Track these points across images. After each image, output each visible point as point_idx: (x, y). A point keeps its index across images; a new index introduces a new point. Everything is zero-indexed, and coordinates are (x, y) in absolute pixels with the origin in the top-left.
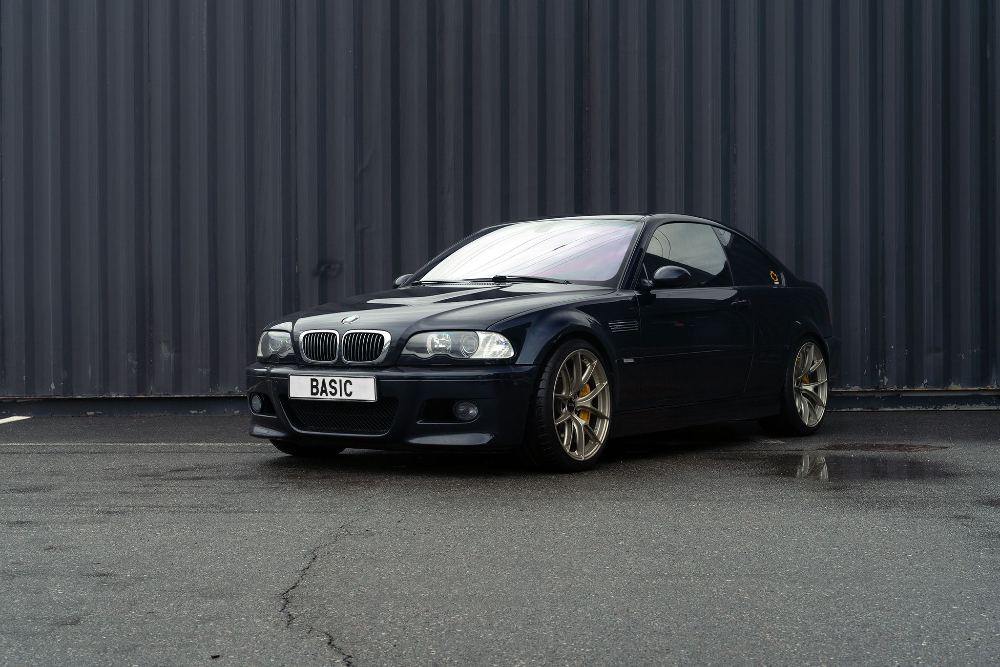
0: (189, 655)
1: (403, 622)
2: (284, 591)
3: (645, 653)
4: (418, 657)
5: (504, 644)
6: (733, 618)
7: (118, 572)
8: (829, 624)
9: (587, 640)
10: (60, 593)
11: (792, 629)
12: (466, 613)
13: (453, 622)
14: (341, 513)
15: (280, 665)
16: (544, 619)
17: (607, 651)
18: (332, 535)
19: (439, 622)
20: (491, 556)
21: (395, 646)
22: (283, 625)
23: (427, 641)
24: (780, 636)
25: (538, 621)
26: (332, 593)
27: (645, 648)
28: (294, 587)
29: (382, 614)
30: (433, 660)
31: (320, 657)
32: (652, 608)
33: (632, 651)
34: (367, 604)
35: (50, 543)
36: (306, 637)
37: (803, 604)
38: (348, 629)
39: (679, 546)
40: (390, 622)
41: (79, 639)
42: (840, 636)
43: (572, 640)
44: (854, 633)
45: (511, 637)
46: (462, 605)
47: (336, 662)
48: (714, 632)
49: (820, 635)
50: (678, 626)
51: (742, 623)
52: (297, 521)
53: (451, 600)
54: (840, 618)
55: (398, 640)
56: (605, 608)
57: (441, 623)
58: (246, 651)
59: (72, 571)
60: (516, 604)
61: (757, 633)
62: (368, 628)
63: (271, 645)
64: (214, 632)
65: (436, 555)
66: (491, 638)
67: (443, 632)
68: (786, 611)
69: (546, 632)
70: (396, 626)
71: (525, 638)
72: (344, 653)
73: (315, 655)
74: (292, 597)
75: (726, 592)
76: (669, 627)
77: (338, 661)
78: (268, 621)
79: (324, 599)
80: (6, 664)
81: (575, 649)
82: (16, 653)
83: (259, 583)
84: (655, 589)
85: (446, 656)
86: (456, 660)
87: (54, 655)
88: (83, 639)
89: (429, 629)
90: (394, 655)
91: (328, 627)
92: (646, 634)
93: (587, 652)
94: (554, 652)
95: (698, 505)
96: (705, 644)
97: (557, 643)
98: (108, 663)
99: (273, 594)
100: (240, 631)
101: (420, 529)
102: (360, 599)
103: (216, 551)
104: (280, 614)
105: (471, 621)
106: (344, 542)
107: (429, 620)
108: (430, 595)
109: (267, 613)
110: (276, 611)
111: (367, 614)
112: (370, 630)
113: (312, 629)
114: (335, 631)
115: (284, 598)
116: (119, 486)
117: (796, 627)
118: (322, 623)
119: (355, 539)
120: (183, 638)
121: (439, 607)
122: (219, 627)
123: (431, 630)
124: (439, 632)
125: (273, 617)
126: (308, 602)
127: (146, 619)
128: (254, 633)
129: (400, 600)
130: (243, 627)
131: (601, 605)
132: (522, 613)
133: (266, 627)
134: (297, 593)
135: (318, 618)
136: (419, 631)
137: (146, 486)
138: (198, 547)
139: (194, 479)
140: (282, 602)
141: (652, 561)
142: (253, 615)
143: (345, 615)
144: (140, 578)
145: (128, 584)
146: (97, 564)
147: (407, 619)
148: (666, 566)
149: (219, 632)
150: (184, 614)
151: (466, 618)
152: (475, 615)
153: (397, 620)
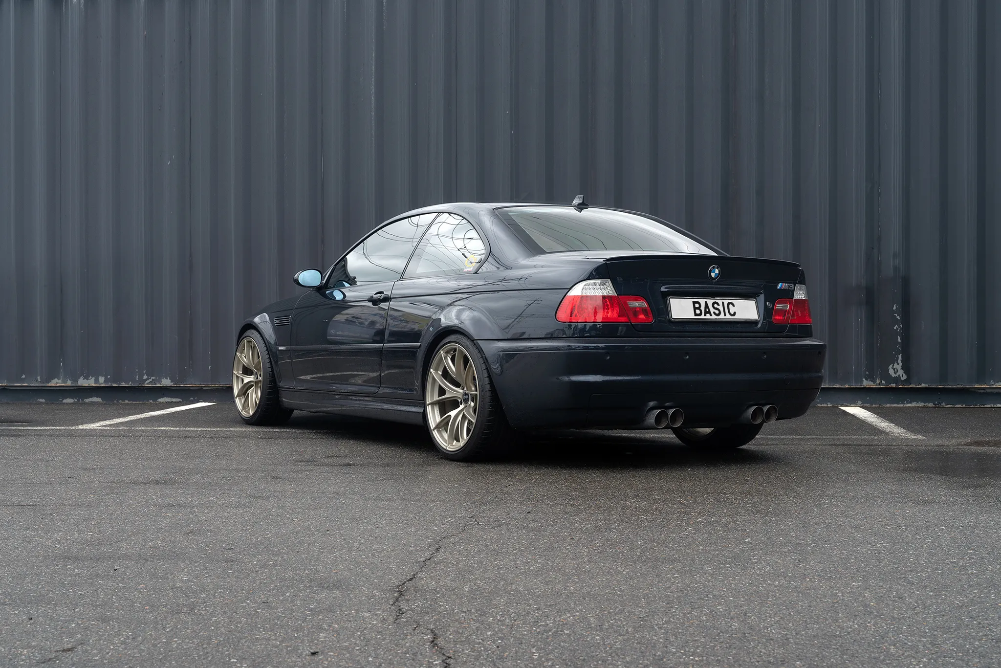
0: (290, 650)
1: (511, 621)
2: (400, 583)
3: (757, 664)
4: (519, 660)
5: (611, 648)
6: (856, 626)
7: (246, 558)
8: (960, 637)
9: (698, 647)
10: (185, 579)
11: (920, 641)
12: (577, 612)
13: (562, 621)
14: (474, 502)
15: (377, 664)
16: (656, 622)
17: (718, 660)
18: (461, 525)
19: (548, 622)
20: (614, 551)
21: (498, 647)
22: (391, 619)
23: (532, 643)
24: (905, 649)
25: (650, 624)
26: (448, 586)
27: (758, 659)
28: (411, 580)
29: (492, 611)
30: (534, 664)
31: (419, 657)
32: (771, 612)
33: (744, 661)
34: (479, 599)
35: (192, 526)
36: (411, 634)
37: (933, 613)
38: (454, 627)
39: (807, 545)
40: (499, 620)
41: (188, 629)
42: (971, 651)
43: (683, 646)
44: (987, 648)
45: (619, 641)
46: (575, 604)
47: (434, 663)
48: (835, 642)
49: (950, 649)
50: (796, 634)
51: (865, 633)
52: (431, 509)
53: (565, 598)
54: (972, 631)
55: (502, 641)
56: (721, 612)
57: (550, 623)
58: (347, 648)
59: (203, 556)
60: (630, 604)
61: (880, 645)
62: (475, 626)
63: (374, 642)
64: (321, 625)
66: (599, 641)
67: (550, 633)
68: (914, 621)
69: (656, 637)
70: (503, 625)
71: (633, 642)
72: (445, 653)
73: (415, 654)
74: (407, 590)
75: (852, 597)
76: (786, 635)
77: (436, 662)
78: (376, 615)
79: (438, 593)
80: (110, 654)
81: (684, 657)
82: (124, 643)
83: (379, 574)
85: (548, 660)
86: (558, 665)
87: (159, 646)
88: (191, 629)
90: (495, 657)
91: (435, 624)
92: (762, 642)
93: (697, 661)
94: (662, 659)
95: (831, 501)
96: (823, 656)
97: (666, 649)
98: (208, 657)
99: (389, 586)
100: (346, 625)
101: (547, 521)
102: (473, 593)
103: (345, 539)
104: (390, 608)
105: (581, 622)
106: (470, 532)
107: (538, 619)
108: (544, 592)
109: (378, 606)
110: (388, 605)
111: (477, 610)
112: (476, 628)
113: (419, 625)
114: (441, 629)
115: (399, 591)
116: (273, 471)
117: (923, 639)
118: (430, 619)
119: (483, 529)
120: (289, 631)
121: (550, 606)
122: (327, 620)
123: (538, 630)
124: (546, 632)
125: (383, 611)
126: (421, 595)
127: (259, 609)
128: (359, 629)
129: (513, 596)
130: (350, 621)
131: (718, 607)
132: (635, 615)
133: (373, 621)
134: (413, 586)
135: (428, 613)
136: (525, 631)
137: (298, 471)
138: (329, 534)
139: (345, 465)
140: (396, 594)
141: (777, 560)
142: (363, 608)
143: (455, 611)
144: (265, 566)
145: (252, 572)
146: (229, 549)
147: (517, 617)
148: (791, 566)
149: (325, 626)
150: (297, 605)
151: (577, 618)
152: (587, 615)
153: (505, 618)
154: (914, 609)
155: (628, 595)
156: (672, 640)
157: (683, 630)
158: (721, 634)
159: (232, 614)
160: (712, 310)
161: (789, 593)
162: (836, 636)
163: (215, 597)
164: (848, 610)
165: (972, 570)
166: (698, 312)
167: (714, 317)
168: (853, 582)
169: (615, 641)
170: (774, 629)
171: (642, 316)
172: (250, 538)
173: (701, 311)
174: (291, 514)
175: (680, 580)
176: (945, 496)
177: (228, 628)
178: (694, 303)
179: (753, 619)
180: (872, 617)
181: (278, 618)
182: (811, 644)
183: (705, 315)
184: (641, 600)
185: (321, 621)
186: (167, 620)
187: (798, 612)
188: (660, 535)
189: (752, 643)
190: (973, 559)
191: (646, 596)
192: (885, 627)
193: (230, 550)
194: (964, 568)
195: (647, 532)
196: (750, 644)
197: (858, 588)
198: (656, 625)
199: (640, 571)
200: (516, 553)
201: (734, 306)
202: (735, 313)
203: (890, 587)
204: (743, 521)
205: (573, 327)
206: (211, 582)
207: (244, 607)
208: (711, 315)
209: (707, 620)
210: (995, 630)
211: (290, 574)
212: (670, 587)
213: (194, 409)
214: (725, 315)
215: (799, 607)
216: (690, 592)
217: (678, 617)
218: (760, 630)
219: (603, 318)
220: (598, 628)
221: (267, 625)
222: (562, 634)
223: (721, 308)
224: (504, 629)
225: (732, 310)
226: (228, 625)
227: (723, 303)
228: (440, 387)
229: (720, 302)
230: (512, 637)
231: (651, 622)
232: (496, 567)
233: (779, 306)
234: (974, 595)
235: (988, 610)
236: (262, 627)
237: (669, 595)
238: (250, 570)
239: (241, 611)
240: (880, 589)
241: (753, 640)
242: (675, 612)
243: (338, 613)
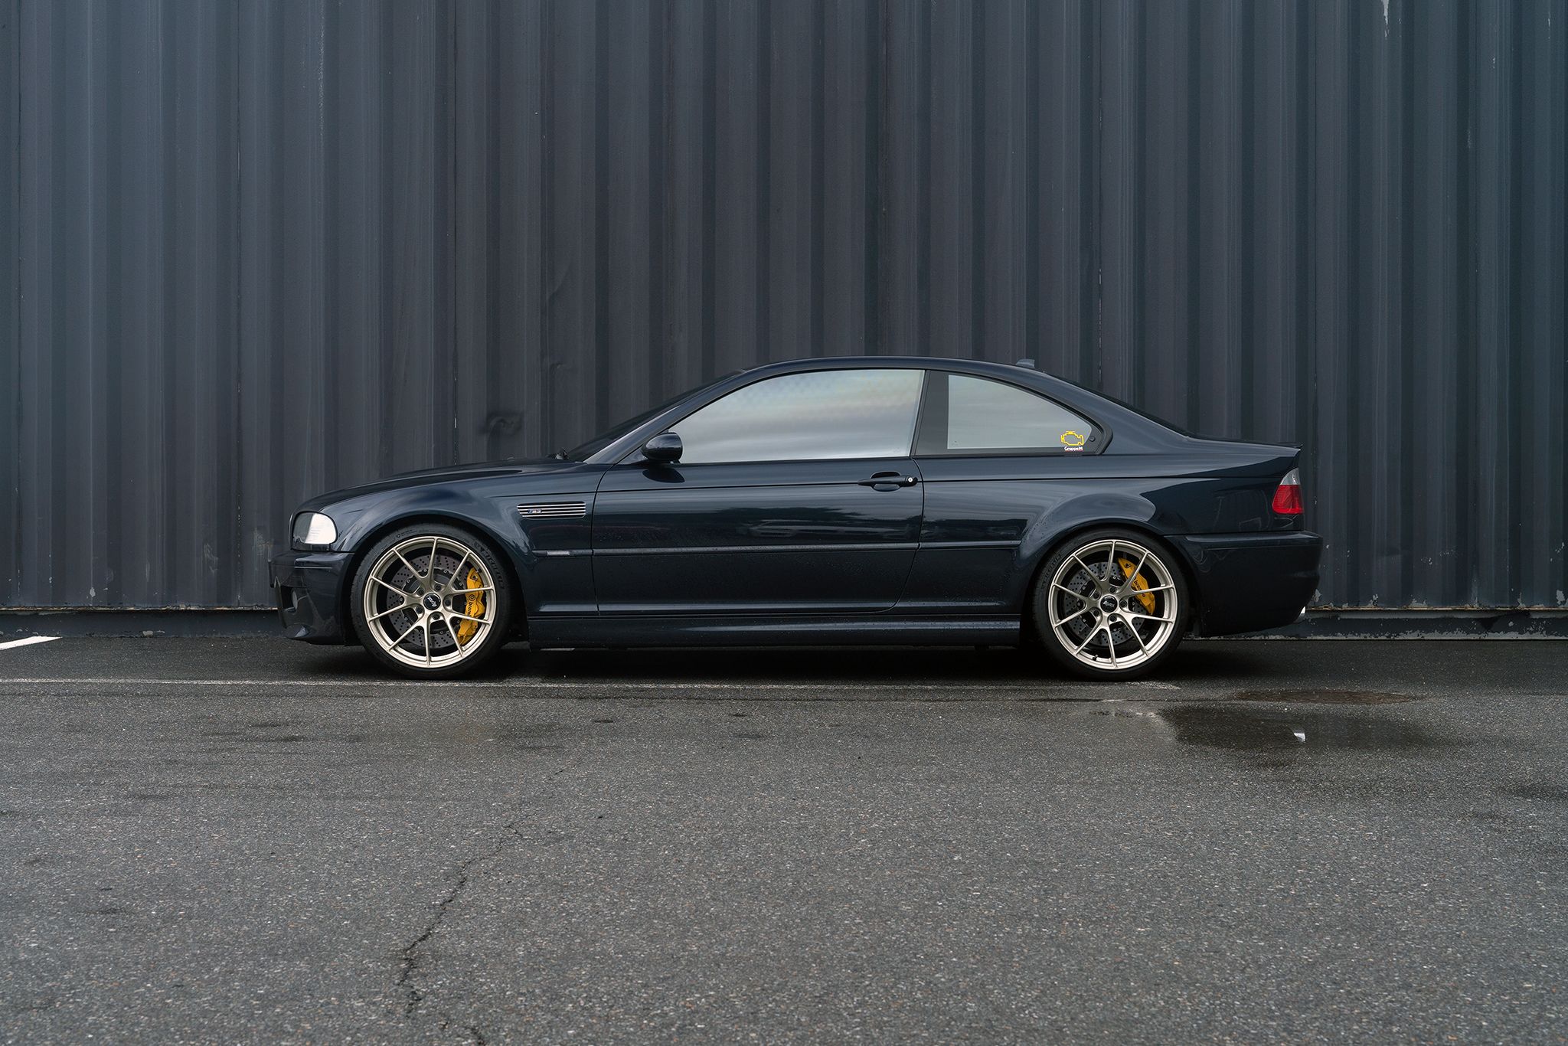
1: (604, 1008)
2: (407, 945)
7: (136, 906)
8: (1327, 1017)
10: (33, 945)
11: (1267, 1026)
12: (711, 989)
13: (690, 1007)
14: (510, 801)
16: (843, 1004)
18: (494, 841)
19: (665, 1008)
20: (750, 881)
22: (400, 1011)
26: (488, 949)
28: (424, 938)
29: (570, 991)
32: (1022, 982)
34: (544, 970)
35: (38, 851)
36: (437, 1037)
38: (511, 1023)
40: (584, 1008)
44: (1373, 1035)
46: (705, 975)
48: (1135, 1031)
49: (1317, 1039)
50: (1072, 1019)
53: (686, 965)
56: (944, 983)
57: (670, 1011)
59: (63, 903)
60: (795, 973)
62: (545, 1019)
64: (282, 1025)
65: (660, 878)
66: (756, 1042)
67: (673, 1029)
68: (1248, 991)
70: (592, 1016)
74: (420, 956)
76: (1056, 1021)
78: (374, 1003)
79: (473, 961)
83: (369, 928)
84: (1023, 945)
89: (650, 1022)
91: (476, 1018)
99: (389, 950)
100: (325, 1024)
101: (634, 831)
102: (534, 960)
103: (303, 869)
104: (396, 991)
105: (720, 1006)
106: (511, 853)
107: (648, 1003)
108: (650, 954)
109: (375, 987)
110: (392, 984)
111: (544, 991)
112: (548, 1023)
113: (449, 1021)
114: (488, 1026)
115: (406, 959)
116: (168, 751)
117: (1271, 1023)
118: (466, 1010)
119: (531, 847)
120: (227, 1038)
121: (665, 979)
122: (290, 1016)
123: (652, 1024)
124: (666, 1028)
125: (385, 997)
126: (446, 966)
127: (169, 999)
128: (349, 1030)
129: (601, 964)
130: (331, 1017)
131: (937, 975)
132: (806, 992)
133: (371, 1016)
134: (430, 949)
135: (461, 998)
136: (632, 1026)
137: (210, 751)
138: (275, 860)
139: (286, 740)
140: (403, 965)
141: (1011, 891)
142: (350, 992)
143: (508, 993)
144: (171, 918)
145: (151, 930)
146: (106, 890)
147: (613, 1001)
148: (1036, 901)
149: (289, 1026)
150: (235, 989)
151: (712, 1000)
152: (728, 995)
153: (594, 1004)
154: (1243, 971)
155: (787, 956)
156: (875, 1035)
157: (889, 1016)
158: (953, 1023)
159: (122, 1009)
161: (1043, 947)
162: (1136, 1021)
163: (89, 979)
164: (1142, 975)
165: (1312, 901)
168: (1138, 927)
169: (782, 1040)
170: (1034, 1011)
172: (142, 870)
174: (207, 825)
175: (866, 929)
176: (1236, 781)
177: (118, 1035)
179: (996, 994)
180: (1183, 985)
181: (205, 1014)
182: (1098, 1037)
184: (809, 965)
185: (281, 1017)
186: (6, 1024)
187: (1065, 981)
188: (819, 852)
189: (1005, 1038)
190: (1309, 883)
191: (816, 958)
192: (1207, 1004)
193: (107, 892)
194: (1297, 899)
195: (797, 848)
196: (1003, 1038)
197: (1148, 936)
198: (844, 1009)
199: (799, 915)
200: (593, 887)
203: (1198, 935)
204: (943, 826)
206: (80, 951)
207: (141, 996)
209: (924, 997)
210: (1376, 1004)
211: (214, 933)
212: (852, 942)
213: (24, 646)
215: (1064, 972)
216: (886, 949)
217: (876, 993)
218: (1013, 1014)
220: (751, 1017)
221: (186, 1028)
222: (693, 1031)
224: (596, 1024)
226: (117, 1029)
230: (611, 1038)
231: (835, 1005)
232: (563, 912)
234: (1328, 944)
235: (1355, 969)
236: (178, 1031)
237: (854, 956)
238: (146, 926)
239: (138, 1002)
240: (1182, 938)
241: (1006, 1032)
242: (870, 985)
243: (308, 1001)
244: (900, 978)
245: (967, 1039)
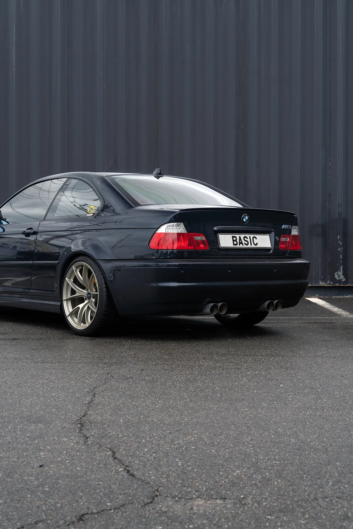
1: (157, 441)
2: (79, 418)
4: (170, 466)
5: (224, 457)
9: (275, 455)
12: (195, 434)
13: (188, 441)
16: (245, 440)
18: (103, 379)
19: (179, 441)
21: (155, 458)
22: (82, 442)
23: (174, 455)
26: (109, 420)
28: (84, 416)
29: (143, 435)
31: (109, 465)
32: (311, 432)
34: (131, 427)
36: (97, 451)
38: (123, 446)
40: (149, 441)
43: (266, 455)
45: (227, 452)
46: (192, 429)
47: (119, 470)
50: (331, 445)
53: (184, 425)
55: (156, 454)
56: (282, 432)
57: (181, 442)
60: (225, 428)
63: (77, 457)
64: (39, 447)
67: (183, 449)
69: (248, 449)
70: (153, 444)
71: (236, 453)
72: (124, 464)
73: (105, 464)
74: (84, 422)
76: (325, 446)
77: (121, 469)
78: (71, 439)
79: (105, 424)
81: (269, 462)
83: (63, 412)
85: (188, 466)
86: (196, 469)
89: (174, 446)
90: (155, 464)
91: (110, 444)
99: (72, 420)
100: (55, 447)
102: (127, 424)
104: (78, 435)
105: (199, 441)
106: (110, 384)
107: (172, 439)
109: (70, 434)
110: (76, 432)
111: (133, 435)
112: (137, 446)
113: (100, 446)
114: (115, 447)
115: (80, 423)
118: (106, 442)
119: (117, 382)
120: (20, 451)
121: (178, 431)
122: (41, 444)
124: (181, 448)
125: (75, 437)
126: (95, 426)
128: (64, 449)
129: (152, 425)
130: (56, 444)
131: (279, 429)
133: (71, 444)
134: (87, 420)
135: (103, 437)
136: (168, 448)
138: (21, 386)
140: (79, 426)
141: (303, 398)
142: (62, 435)
143: (120, 436)
147: (159, 439)
148: (313, 402)
149: (42, 448)
150: (18, 434)
151: (196, 438)
152: (202, 436)
153: (152, 440)
157: (263, 444)
158: (287, 446)
160: (244, 242)
166: (235, 243)
167: (245, 246)
169: (224, 452)
170: (316, 442)
171: (202, 246)
173: (237, 242)
178: (233, 237)
179: (302, 436)
181: (9, 443)
182: (340, 451)
183: (239, 245)
185: (38, 444)
196: (306, 452)
198: (246, 441)
201: (256, 239)
202: (257, 244)
205: (159, 252)
208: (243, 245)
209: (275, 437)
214: (251, 245)
217: (257, 436)
218: (308, 443)
219: (178, 247)
220: (211, 444)
221: (4, 448)
222: (191, 449)
223: (249, 240)
224: (155, 447)
225: (256, 241)
227: (250, 237)
228: (72, 288)
229: (248, 236)
231: (242, 440)
233: (283, 239)
241: (307, 450)
242: (254, 433)
243: (47, 438)
244: (265, 430)
245: (292, 452)
